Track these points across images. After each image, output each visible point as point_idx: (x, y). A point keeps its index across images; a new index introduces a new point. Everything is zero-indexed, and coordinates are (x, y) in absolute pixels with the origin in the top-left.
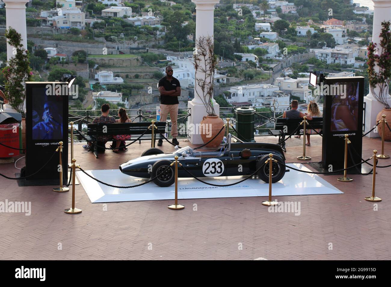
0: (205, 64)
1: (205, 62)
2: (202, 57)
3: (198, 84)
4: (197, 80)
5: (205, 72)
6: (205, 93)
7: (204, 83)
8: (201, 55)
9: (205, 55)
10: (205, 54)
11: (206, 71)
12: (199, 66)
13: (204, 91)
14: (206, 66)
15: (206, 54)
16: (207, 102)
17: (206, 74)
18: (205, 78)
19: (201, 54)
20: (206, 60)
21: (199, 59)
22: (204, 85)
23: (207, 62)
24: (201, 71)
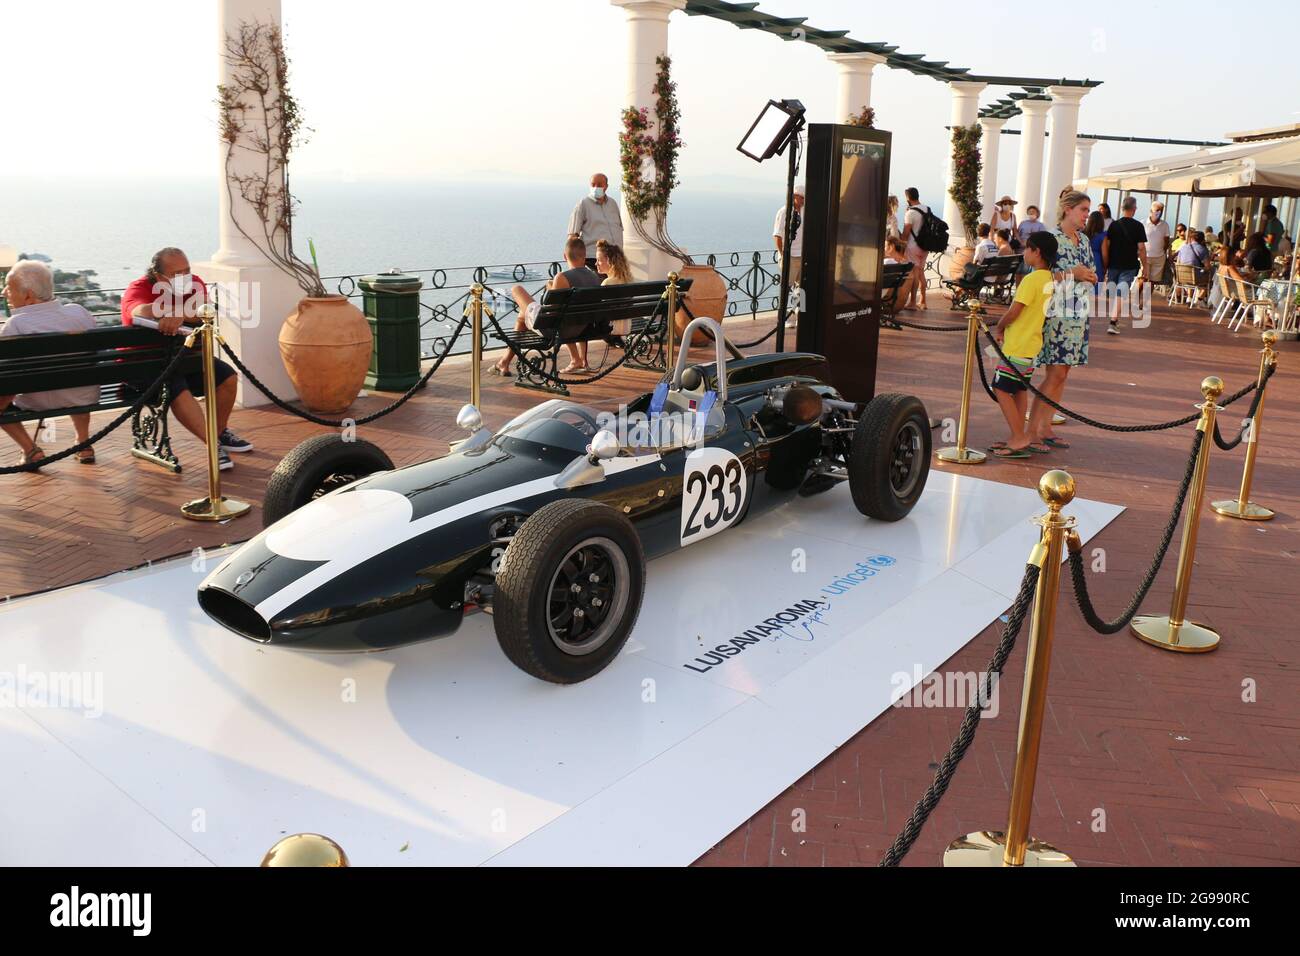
0: (266, 124)
1: (266, 116)
2: (252, 98)
3: (243, 196)
4: (237, 179)
5: (268, 152)
6: (271, 225)
7: (263, 189)
8: (249, 91)
9: (263, 92)
10: (264, 87)
11: (270, 148)
12: (245, 129)
13: (264, 219)
14: (268, 129)
15: (268, 85)
16: (280, 251)
17: (269, 158)
18: (268, 173)
19: (250, 85)
20: (268, 110)
21: (241, 106)
22: (267, 195)
23: (270, 115)
24: (251, 145)
